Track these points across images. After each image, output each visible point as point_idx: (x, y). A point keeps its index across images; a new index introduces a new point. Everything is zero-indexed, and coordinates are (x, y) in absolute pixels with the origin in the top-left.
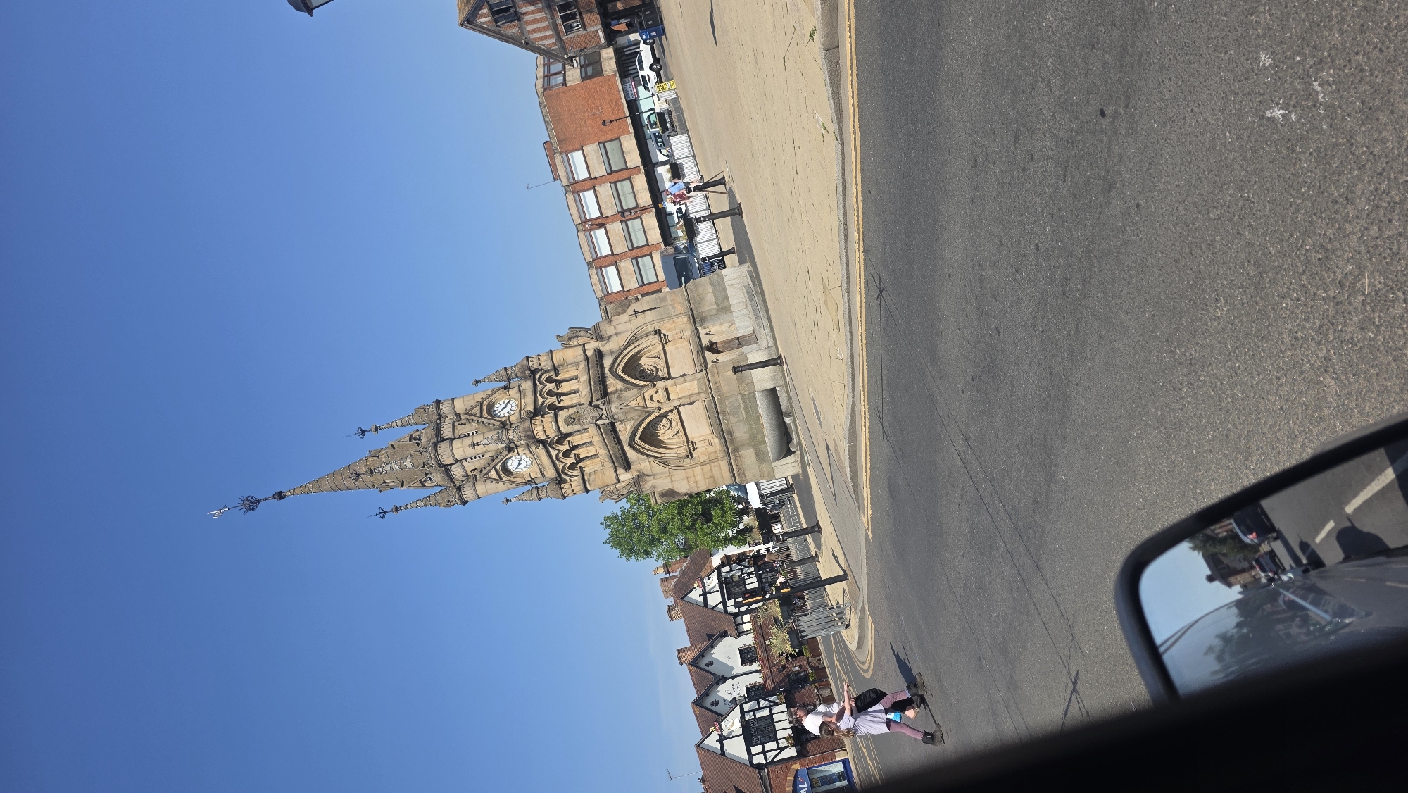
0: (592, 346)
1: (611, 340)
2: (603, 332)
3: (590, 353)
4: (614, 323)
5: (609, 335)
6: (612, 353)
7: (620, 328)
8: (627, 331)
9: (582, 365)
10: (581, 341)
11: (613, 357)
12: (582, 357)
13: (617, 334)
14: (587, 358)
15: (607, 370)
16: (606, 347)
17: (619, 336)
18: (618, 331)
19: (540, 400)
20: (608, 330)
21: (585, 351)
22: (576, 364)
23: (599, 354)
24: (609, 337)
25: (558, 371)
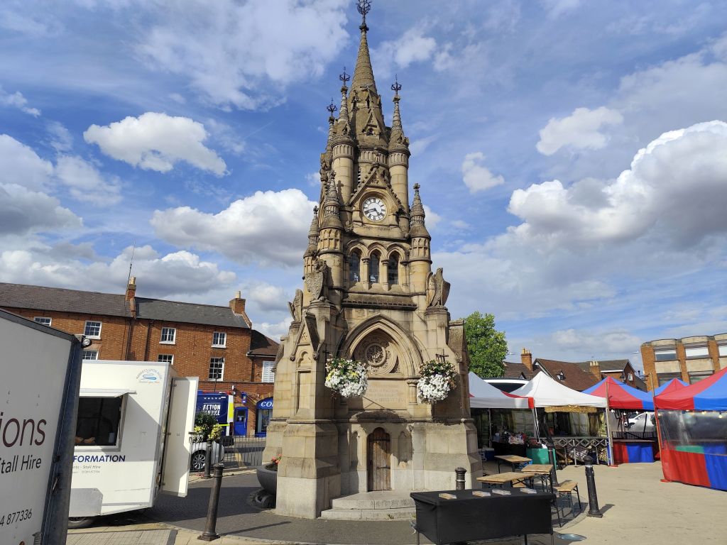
0: (421, 303)
1: (423, 324)
2: (432, 317)
3: (415, 299)
4: (439, 329)
5: (428, 323)
6: (408, 323)
7: (432, 336)
8: (428, 342)
9: (405, 290)
10: (431, 292)
11: (400, 323)
12: (412, 291)
13: (427, 331)
14: (411, 296)
15: (385, 313)
16: (416, 317)
17: (425, 333)
18: (430, 333)
19: (369, 242)
20: (434, 322)
21: (417, 294)
22: (407, 285)
23: (410, 309)
24: (425, 322)
25: (406, 265)
